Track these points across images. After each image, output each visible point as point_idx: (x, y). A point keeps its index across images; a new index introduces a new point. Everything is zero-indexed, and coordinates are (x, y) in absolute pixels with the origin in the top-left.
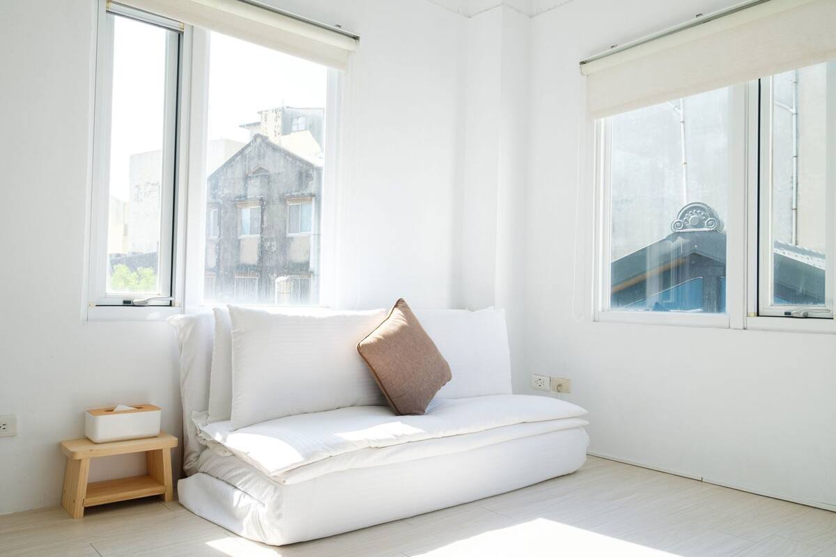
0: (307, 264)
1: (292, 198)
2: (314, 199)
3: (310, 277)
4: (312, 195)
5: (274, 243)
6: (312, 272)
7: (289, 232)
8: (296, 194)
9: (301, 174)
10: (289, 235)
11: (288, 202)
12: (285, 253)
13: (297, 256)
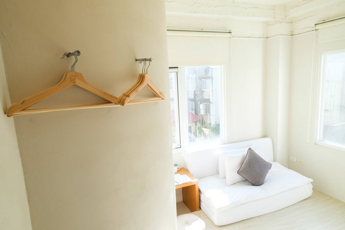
0: (209, 99)
1: (203, 78)
2: (210, 78)
3: (210, 103)
4: (210, 77)
5: (199, 92)
6: (211, 102)
7: (203, 89)
8: (205, 77)
9: (206, 70)
10: (203, 90)
11: (202, 79)
12: (202, 96)
13: (206, 97)
